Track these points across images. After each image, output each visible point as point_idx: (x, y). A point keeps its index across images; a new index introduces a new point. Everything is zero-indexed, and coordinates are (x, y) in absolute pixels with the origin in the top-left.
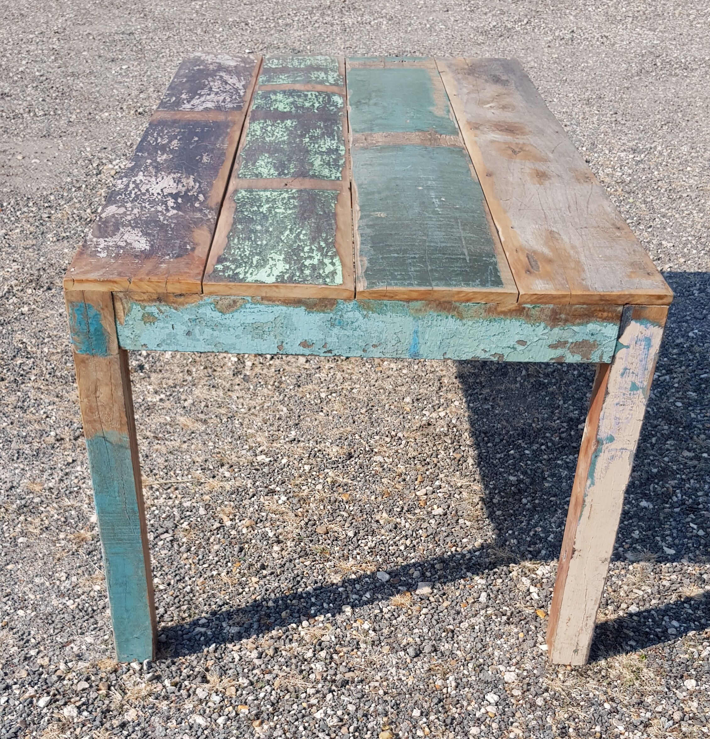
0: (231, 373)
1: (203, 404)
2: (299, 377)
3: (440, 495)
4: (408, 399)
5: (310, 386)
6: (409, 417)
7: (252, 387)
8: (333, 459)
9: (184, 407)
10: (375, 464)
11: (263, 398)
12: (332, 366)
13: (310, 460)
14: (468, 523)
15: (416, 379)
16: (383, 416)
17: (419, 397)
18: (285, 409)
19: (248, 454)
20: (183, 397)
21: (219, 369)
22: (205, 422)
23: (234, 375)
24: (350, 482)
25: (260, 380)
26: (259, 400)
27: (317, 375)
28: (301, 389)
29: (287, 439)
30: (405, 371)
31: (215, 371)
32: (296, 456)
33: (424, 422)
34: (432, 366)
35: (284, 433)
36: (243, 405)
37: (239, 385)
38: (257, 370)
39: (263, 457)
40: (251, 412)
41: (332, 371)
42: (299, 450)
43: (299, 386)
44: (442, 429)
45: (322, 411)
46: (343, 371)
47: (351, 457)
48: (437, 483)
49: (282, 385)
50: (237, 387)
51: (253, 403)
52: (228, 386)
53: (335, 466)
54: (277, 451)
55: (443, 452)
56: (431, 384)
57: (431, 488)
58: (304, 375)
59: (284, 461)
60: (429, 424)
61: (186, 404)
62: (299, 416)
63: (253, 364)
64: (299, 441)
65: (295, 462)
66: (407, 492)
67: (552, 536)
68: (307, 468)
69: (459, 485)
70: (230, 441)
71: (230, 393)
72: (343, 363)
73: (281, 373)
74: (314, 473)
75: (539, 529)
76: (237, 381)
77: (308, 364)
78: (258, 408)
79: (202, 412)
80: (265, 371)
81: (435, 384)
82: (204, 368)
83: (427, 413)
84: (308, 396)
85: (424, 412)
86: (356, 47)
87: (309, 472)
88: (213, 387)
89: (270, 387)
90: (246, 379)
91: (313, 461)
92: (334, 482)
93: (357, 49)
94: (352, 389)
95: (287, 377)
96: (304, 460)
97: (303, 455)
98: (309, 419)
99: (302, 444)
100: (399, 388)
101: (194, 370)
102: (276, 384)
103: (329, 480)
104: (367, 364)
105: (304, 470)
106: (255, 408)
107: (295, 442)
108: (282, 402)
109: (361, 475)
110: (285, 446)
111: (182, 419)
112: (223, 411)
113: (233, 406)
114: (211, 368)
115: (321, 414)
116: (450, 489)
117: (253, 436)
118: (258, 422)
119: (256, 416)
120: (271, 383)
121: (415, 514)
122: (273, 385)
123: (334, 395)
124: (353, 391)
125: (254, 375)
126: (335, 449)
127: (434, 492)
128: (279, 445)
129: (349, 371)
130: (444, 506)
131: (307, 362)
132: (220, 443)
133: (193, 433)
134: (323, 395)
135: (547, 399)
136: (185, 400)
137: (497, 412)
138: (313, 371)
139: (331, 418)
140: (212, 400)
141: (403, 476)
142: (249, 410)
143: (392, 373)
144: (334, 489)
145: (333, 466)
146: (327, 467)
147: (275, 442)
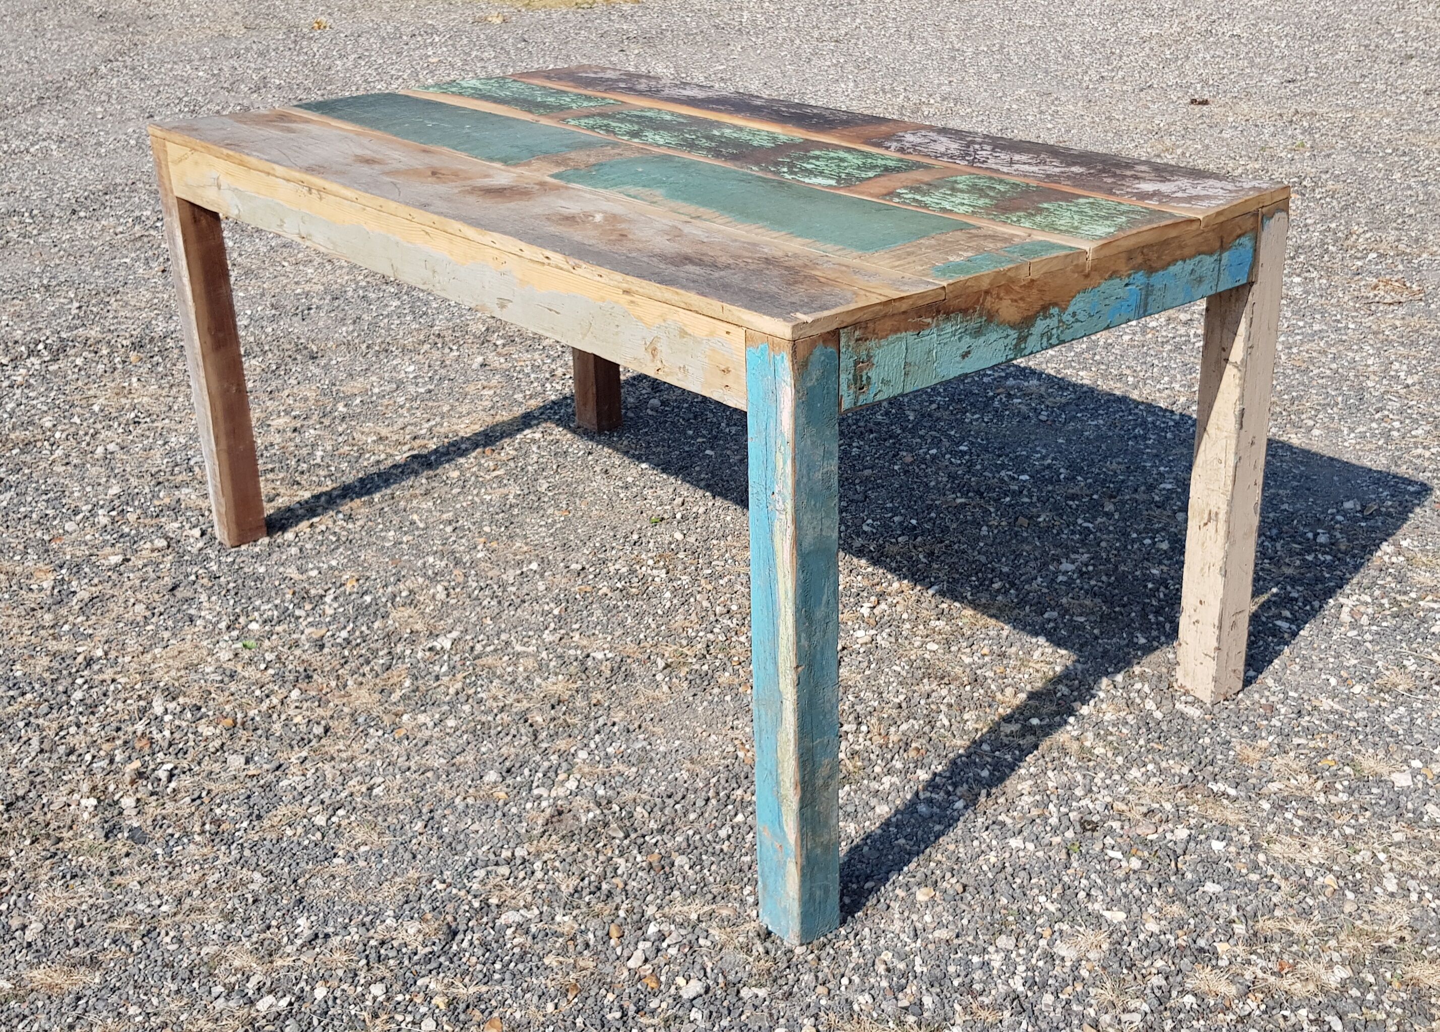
0: (100, 834)
1: (71, 923)
2: (249, 797)
3: (673, 951)
4: (492, 776)
5: (282, 810)
6: (514, 810)
7: (159, 851)
8: (422, 951)
9: (29, 945)
10: (509, 932)
11: (197, 867)
12: (304, 754)
13: (374, 971)
14: (762, 993)
15: (479, 732)
16: (462, 826)
17: (508, 764)
18: (257, 876)
19: (232, 1004)
20: (15, 923)
21: (66, 834)
22: (94, 963)
23: (107, 837)
24: (484, 989)
25: (170, 831)
26: (190, 874)
27: (284, 783)
28: (266, 823)
29: (299, 942)
30: (451, 723)
31: (60, 840)
32: (340, 973)
33: (548, 811)
34: (495, 699)
35: (283, 931)
36: (160, 896)
37: (127, 855)
38: (152, 810)
39: (269, 999)
40: (185, 907)
41: (308, 764)
42: (336, 955)
43: (259, 817)
44: (591, 815)
45: (335, 855)
46: (333, 758)
47: (455, 933)
48: (652, 929)
49: (223, 826)
50: (126, 861)
51: (180, 885)
52: (103, 864)
53: (433, 965)
54: (292, 975)
55: (621, 861)
56: (513, 732)
57: (649, 944)
58: (257, 790)
59: (320, 992)
60: (560, 813)
61: (29, 936)
62: (295, 881)
63: (138, 800)
64: (327, 936)
65: (345, 986)
66: (608, 968)
67: (918, 961)
68: (378, 990)
69: (694, 917)
70: (174, 987)
71: (117, 879)
72: (323, 741)
73: (206, 800)
74: (400, 998)
75: (887, 956)
76: (120, 848)
77: (251, 766)
78: (196, 893)
79: (77, 944)
80: (170, 806)
81: (523, 731)
82: (33, 842)
83: (543, 791)
84: (289, 832)
85: (536, 792)
86: (24, 190)
87: (388, 999)
88: (73, 877)
89: (197, 838)
90: (138, 837)
91: (380, 971)
92: (452, 1003)
93: (27, 193)
94: (370, 789)
95: (224, 807)
96: (362, 974)
97: (353, 965)
98: (319, 882)
99: (335, 941)
100: (459, 759)
101: (12, 852)
102: (207, 827)
103: (439, 1001)
104: (371, 731)
105: (375, 999)
106: (190, 893)
107: (320, 941)
108: (241, 862)
109: (498, 966)
110: (303, 958)
111: (38, 974)
112: (122, 924)
113: (140, 906)
114: (48, 836)
115: (336, 861)
116: (683, 932)
117: (219, 959)
118: (213, 924)
119: (201, 910)
120: (197, 829)
121: (653, 1012)
122: (203, 832)
123: (341, 812)
124: (376, 791)
125: (149, 822)
126: (412, 928)
127: (658, 950)
128: (288, 961)
129: (344, 755)
130: (696, 972)
131: (247, 762)
132: (155, 1001)
133: (79, 999)
134: (320, 820)
135: (728, 698)
136: (24, 928)
137: (662, 749)
138: (270, 777)
139: (362, 863)
140: (84, 907)
141: (580, 940)
142: (180, 902)
143: (428, 733)
144: (462, 1017)
145: (429, 967)
146: (418, 974)
147: (276, 957)
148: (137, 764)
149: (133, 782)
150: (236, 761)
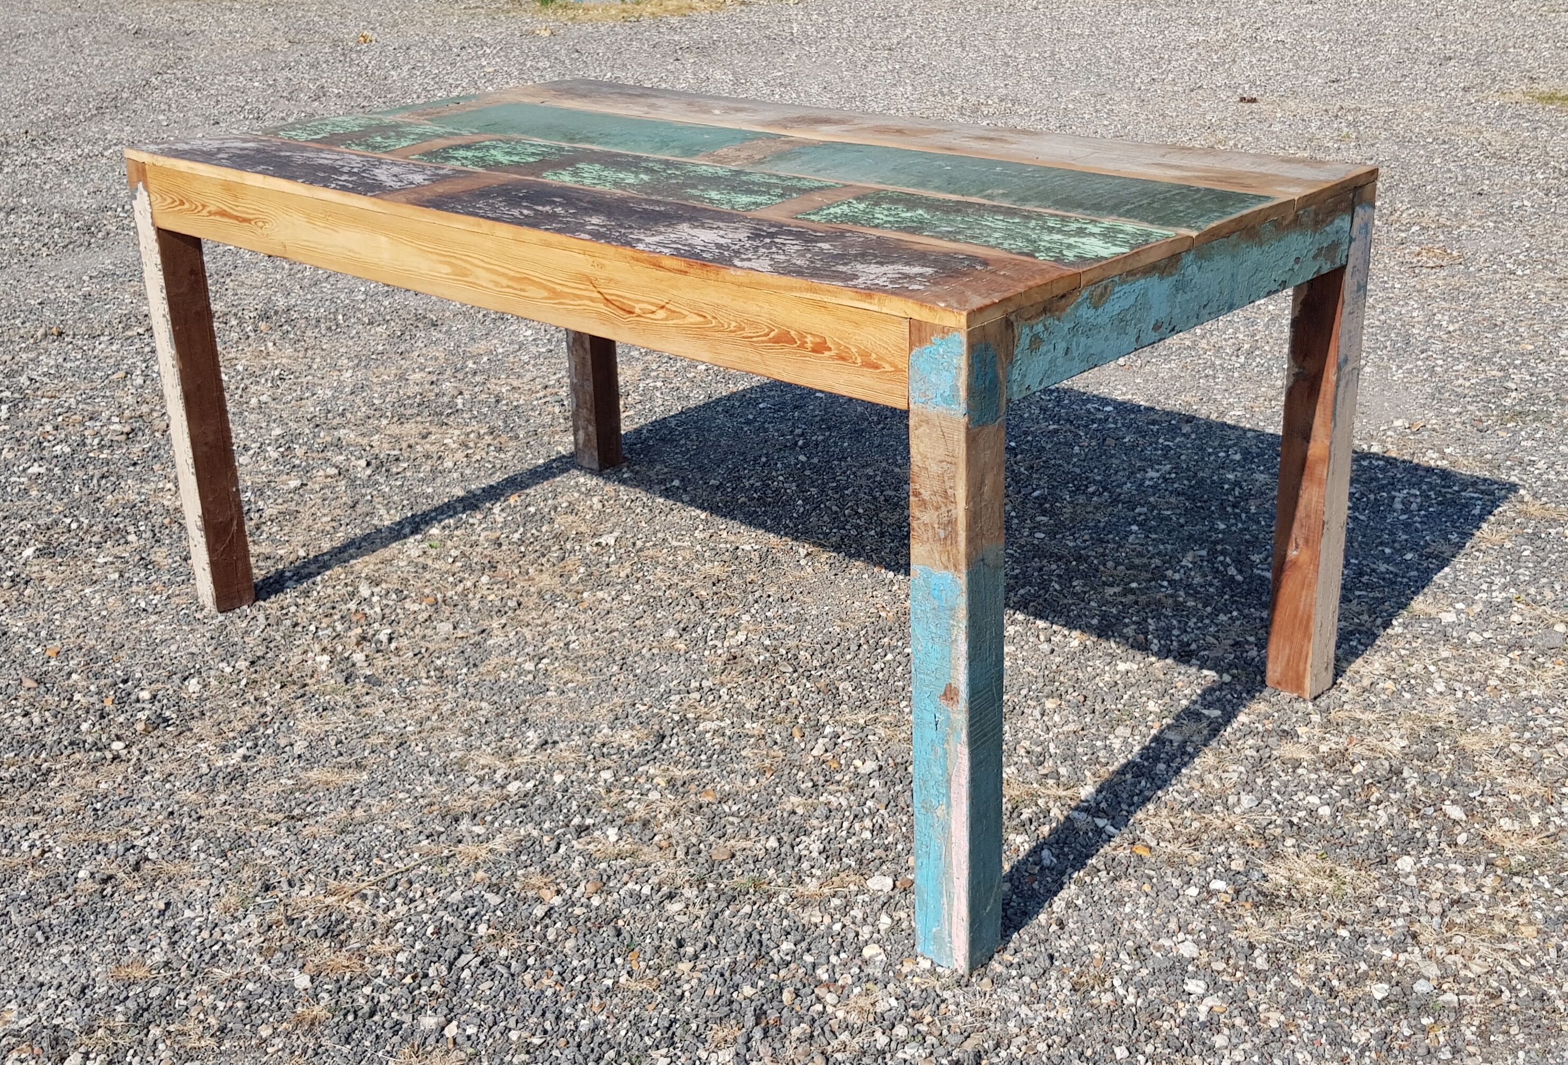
0: (340, 680)
1: (331, 742)
2: (463, 653)
3: (848, 745)
4: (671, 634)
5: (494, 661)
6: (695, 657)
7: (395, 690)
8: (638, 750)
9: (300, 757)
10: (708, 736)
11: (431, 701)
12: (503, 621)
13: (601, 764)
15: (653, 604)
16: (652, 668)
17: (682, 625)
18: (484, 705)
19: (486, 788)
20: (282, 742)
21: (310, 682)
22: (359, 767)
23: (346, 682)
24: (695, 772)
25: (401, 676)
26: (425, 705)
27: (491, 642)
28: (483, 670)
29: (532, 747)
30: (626, 598)
31: (305, 685)
32: (573, 765)
33: (724, 657)
34: (662, 580)
35: (517, 741)
36: (404, 721)
37: (368, 694)
38: (379, 662)
39: (517, 784)
40: (428, 727)
41: (508, 628)
42: (567, 755)
43: (476, 666)
44: (762, 658)
45: (548, 690)
46: (528, 625)
47: (664, 737)
48: (828, 731)
49: (446, 673)
50: (368, 698)
51: (420, 713)
52: (348, 700)
53: (650, 758)
54: (532, 768)
55: (793, 688)
56: (683, 603)
57: (827, 741)
58: (469, 648)
59: (558, 778)
60: (735, 657)
61: (298, 751)
62: (518, 708)
63: (366, 656)
64: (555, 743)
65: (579, 773)
66: (796, 757)
68: (607, 775)
69: (861, 722)
70: (433, 780)
71: (362, 710)
72: (518, 612)
73: (426, 655)
74: (626, 779)
76: (360, 690)
77: (458, 630)
78: (435, 718)
79: (341, 755)
80: (395, 660)
81: (691, 602)
82: (282, 688)
83: (717, 643)
84: (504, 676)
85: (711, 644)
87: (617, 781)
88: (325, 710)
89: (426, 682)
90: (373, 682)
91: (606, 763)
92: (671, 782)
94: (567, 644)
95: (443, 659)
96: (591, 766)
97: (582, 760)
98: (538, 708)
99: (562, 746)
100: (639, 623)
101: (266, 694)
102: (432, 673)
103: (660, 781)
104: (558, 605)
105: (605, 781)
106: (429, 718)
107: (550, 746)
108: (468, 696)
109: (703, 757)
110: (538, 757)
111: (313, 776)
112: (377, 740)
113: (388, 728)
114: (294, 683)
115: (549, 693)
116: (854, 732)
117: (467, 760)
118: (455, 738)
119: (442, 729)
120: (424, 675)
121: (839, 783)
122: (429, 677)
123: (545, 661)
124: (572, 646)
125: (380, 671)
126: (626, 735)
127: (835, 745)
128: (527, 760)
129: (539, 622)
130: (869, 758)
131: (455, 628)
132: (419, 789)
133: (353, 790)
134: (529, 666)
136: (291, 745)
137: (814, 613)
138: (477, 638)
139: (572, 695)
140: (339, 729)
141: (769, 740)
142: (422, 725)
143: (608, 606)
144: (681, 791)
145: (647, 759)
146: (638, 765)
147: (515, 757)
148: (359, 631)
149: (358, 644)
150: (445, 628)
